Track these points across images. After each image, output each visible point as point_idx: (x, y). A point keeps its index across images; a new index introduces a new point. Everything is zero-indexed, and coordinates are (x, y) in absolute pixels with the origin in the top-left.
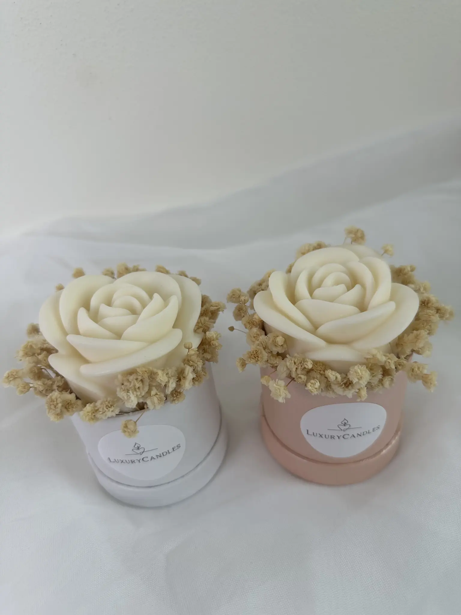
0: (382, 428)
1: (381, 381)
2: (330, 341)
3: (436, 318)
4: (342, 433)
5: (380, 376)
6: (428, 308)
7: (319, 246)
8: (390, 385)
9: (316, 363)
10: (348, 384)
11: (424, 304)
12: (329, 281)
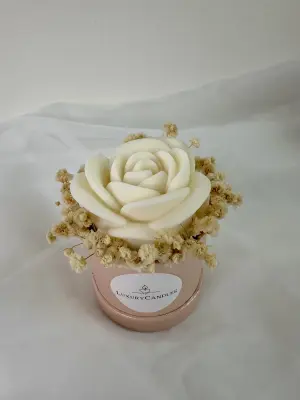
0: (178, 291)
1: (170, 258)
2: (130, 220)
3: (223, 204)
4: (144, 296)
5: (170, 254)
6: (218, 194)
7: (141, 137)
8: (178, 260)
9: (113, 239)
10: (138, 261)
11: (215, 190)
12: (137, 167)
